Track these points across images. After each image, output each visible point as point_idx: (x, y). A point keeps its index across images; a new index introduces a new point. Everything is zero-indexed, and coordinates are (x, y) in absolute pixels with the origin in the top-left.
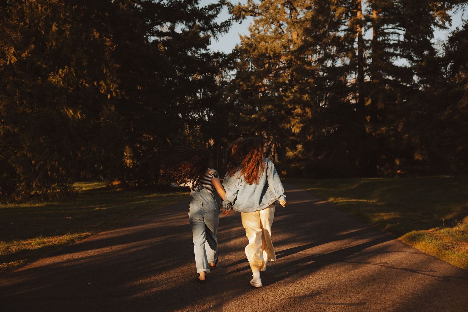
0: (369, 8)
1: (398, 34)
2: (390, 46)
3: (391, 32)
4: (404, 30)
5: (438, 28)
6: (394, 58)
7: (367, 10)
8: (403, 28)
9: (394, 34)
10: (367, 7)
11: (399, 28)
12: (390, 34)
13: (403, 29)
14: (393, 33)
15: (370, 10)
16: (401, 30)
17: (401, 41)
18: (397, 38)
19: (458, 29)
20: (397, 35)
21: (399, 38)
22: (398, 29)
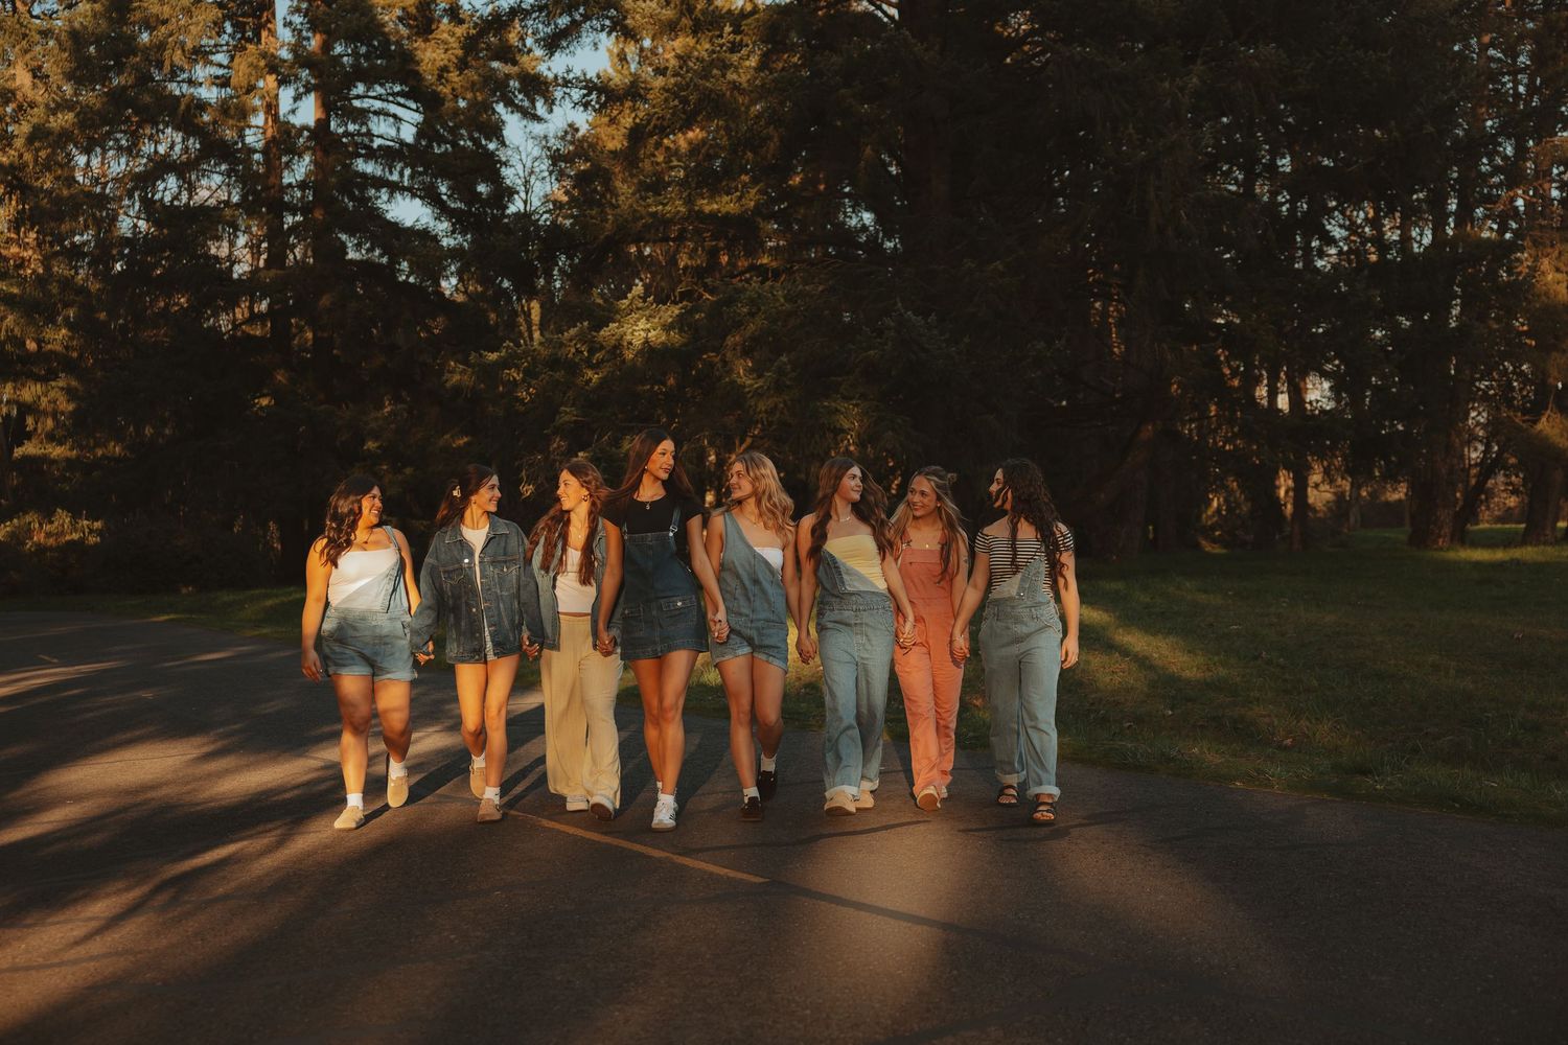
0: (297, 19)
1: (395, 116)
2: (371, 154)
3: (372, 109)
4: (417, 111)
5: (517, 116)
6: (384, 194)
7: (291, 23)
8: (416, 102)
9: (382, 117)
10: (292, 13)
11: (402, 100)
12: (371, 115)
13: (414, 106)
14: (377, 113)
15: (302, 24)
16: (409, 108)
17: (407, 145)
18: (393, 132)
19: (577, 130)
20: (391, 119)
21: (398, 129)
22: (399, 104)
